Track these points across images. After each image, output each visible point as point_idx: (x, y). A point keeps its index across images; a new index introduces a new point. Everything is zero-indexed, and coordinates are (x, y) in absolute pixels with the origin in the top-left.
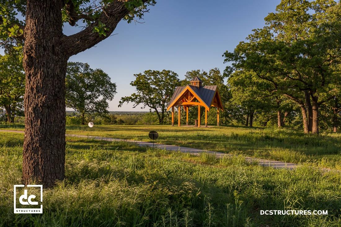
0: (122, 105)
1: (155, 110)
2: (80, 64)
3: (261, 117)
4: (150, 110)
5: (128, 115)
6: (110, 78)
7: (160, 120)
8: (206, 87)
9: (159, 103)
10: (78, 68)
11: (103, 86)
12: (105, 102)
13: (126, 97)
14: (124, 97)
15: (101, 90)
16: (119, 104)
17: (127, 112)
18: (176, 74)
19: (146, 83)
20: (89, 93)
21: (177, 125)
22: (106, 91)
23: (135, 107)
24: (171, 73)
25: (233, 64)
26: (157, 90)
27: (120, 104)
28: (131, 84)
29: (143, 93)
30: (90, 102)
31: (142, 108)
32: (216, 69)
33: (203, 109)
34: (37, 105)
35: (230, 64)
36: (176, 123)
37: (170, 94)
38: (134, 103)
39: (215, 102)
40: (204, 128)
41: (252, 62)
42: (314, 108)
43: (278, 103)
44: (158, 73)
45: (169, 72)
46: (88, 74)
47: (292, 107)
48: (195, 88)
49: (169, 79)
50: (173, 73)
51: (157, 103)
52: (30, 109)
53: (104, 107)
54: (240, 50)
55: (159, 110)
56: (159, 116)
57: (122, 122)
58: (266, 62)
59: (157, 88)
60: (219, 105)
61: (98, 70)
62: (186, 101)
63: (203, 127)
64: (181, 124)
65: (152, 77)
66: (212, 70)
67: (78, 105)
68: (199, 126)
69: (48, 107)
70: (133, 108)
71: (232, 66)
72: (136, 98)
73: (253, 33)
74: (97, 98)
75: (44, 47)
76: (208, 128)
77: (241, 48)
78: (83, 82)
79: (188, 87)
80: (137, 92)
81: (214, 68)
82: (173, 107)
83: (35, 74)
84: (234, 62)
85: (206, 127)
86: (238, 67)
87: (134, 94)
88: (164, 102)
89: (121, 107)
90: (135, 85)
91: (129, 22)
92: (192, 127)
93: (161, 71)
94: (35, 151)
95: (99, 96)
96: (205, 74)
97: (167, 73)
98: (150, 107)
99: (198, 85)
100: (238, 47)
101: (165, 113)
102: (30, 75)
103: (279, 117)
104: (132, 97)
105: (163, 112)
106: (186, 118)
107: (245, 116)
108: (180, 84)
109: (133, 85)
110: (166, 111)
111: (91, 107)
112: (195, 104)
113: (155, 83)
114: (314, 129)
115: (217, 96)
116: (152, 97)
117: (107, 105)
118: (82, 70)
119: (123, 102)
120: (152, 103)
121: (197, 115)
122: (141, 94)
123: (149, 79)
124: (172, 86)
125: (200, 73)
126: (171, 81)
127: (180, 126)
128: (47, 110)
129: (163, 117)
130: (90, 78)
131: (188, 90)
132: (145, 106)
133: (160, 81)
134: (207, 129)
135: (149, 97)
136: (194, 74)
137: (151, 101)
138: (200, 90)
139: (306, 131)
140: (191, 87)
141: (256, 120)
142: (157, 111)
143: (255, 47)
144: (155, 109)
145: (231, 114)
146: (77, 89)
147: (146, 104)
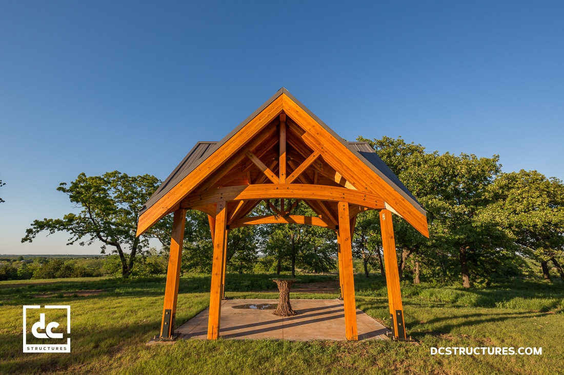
1: (116, 249)
4: (104, 247)
7: (125, 268)
9: (126, 232)
23: (72, 244)
28: (60, 189)
38: (67, 233)
51: (121, 232)
55: (126, 248)
56: (124, 260)
70: (68, 244)
98: (103, 241)
101: (137, 255)
104: (64, 220)
105: (134, 253)
110: (140, 251)
129: (131, 264)
132: (92, 239)
142: (120, 251)
144: (116, 247)
147: (95, 236)
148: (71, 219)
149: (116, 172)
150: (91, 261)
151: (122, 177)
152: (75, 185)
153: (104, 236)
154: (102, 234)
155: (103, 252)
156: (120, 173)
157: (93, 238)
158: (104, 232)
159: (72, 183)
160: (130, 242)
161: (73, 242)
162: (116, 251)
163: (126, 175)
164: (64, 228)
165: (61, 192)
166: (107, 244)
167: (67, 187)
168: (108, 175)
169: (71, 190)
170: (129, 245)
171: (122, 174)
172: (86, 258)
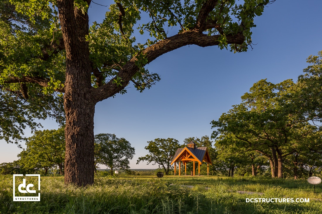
2: (109, 135)
3: (239, 170)
4: (159, 166)
5: (144, 171)
6: (130, 144)
7: (166, 172)
8: (198, 148)
9: (165, 161)
10: (108, 138)
11: (125, 150)
12: (127, 160)
13: (142, 157)
14: (140, 157)
15: (124, 152)
17: (143, 170)
18: (177, 141)
19: (155, 147)
20: (116, 155)
22: (128, 153)
24: (173, 140)
25: (218, 129)
26: (164, 152)
27: (138, 162)
29: (154, 154)
30: (117, 161)
31: (153, 164)
32: (206, 136)
33: (197, 164)
34: (74, 133)
35: (216, 129)
36: (177, 174)
37: (173, 155)
38: (147, 161)
39: (205, 158)
41: (232, 126)
42: (279, 159)
43: (252, 159)
44: (165, 140)
45: (172, 139)
46: (115, 141)
47: (263, 161)
48: (191, 149)
49: (173, 144)
50: (175, 140)
51: (164, 161)
52: (69, 136)
53: (126, 164)
54: (223, 119)
55: (166, 166)
56: (165, 169)
57: (139, 174)
58: (242, 126)
59: (164, 150)
60: (208, 161)
61: (122, 139)
62: (185, 158)
63: (198, 176)
64: (181, 174)
65: (160, 143)
66: (204, 137)
67: (108, 162)
68: (194, 176)
69: (82, 135)
71: (217, 131)
72: (149, 158)
73: (232, 108)
74: (121, 157)
75: (78, 94)
76: (201, 176)
77: (223, 118)
78: (111, 147)
79: (186, 148)
80: (149, 154)
81: (204, 136)
82: (175, 162)
83: (72, 113)
84: (219, 128)
86: (221, 131)
87: (148, 155)
88: (169, 160)
89: (138, 164)
90: (148, 149)
91: (141, 92)
92: (189, 176)
93: (166, 139)
94: (73, 165)
95: (123, 156)
96: (198, 140)
97: (170, 140)
98: (159, 163)
99: (193, 147)
100: (221, 117)
101: (169, 168)
102: (69, 114)
103: (253, 169)
104: (146, 157)
105: (168, 167)
106: (184, 171)
107: (228, 170)
108: (180, 147)
109: (146, 149)
110: (170, 167)
111: (117, 164)
112: (192, 160)
113: (163, 147)
114: (279, 175)
115: (207, 154)
116: (160, 157)
117: (128, 162)
118: (111, 138)
119: (140, 161)
120: (160, 161)
121: (192, 168)
122: (153, 155)
123: (158, 144)
124: (175, 149)
125: (195, 139)
126: (174, 146)
128: (81, 137)
129: (168, 171)
130: (116, 144)
131: (186, 150)
132: (155, 163)
133: (167, 146)
135: (158, 157)
136: (190, 140)
137: (160, 160)
138: (194, 150)
139: (273, 176)
140: (188, 148)
141: (236, 173)
143: (234, 117)
144: (162, 165)
145: (217, 168)
146: (108, 152)
155: (159, 167)
160: (167, 164)
161: (149, 164)
162: (163, 167)
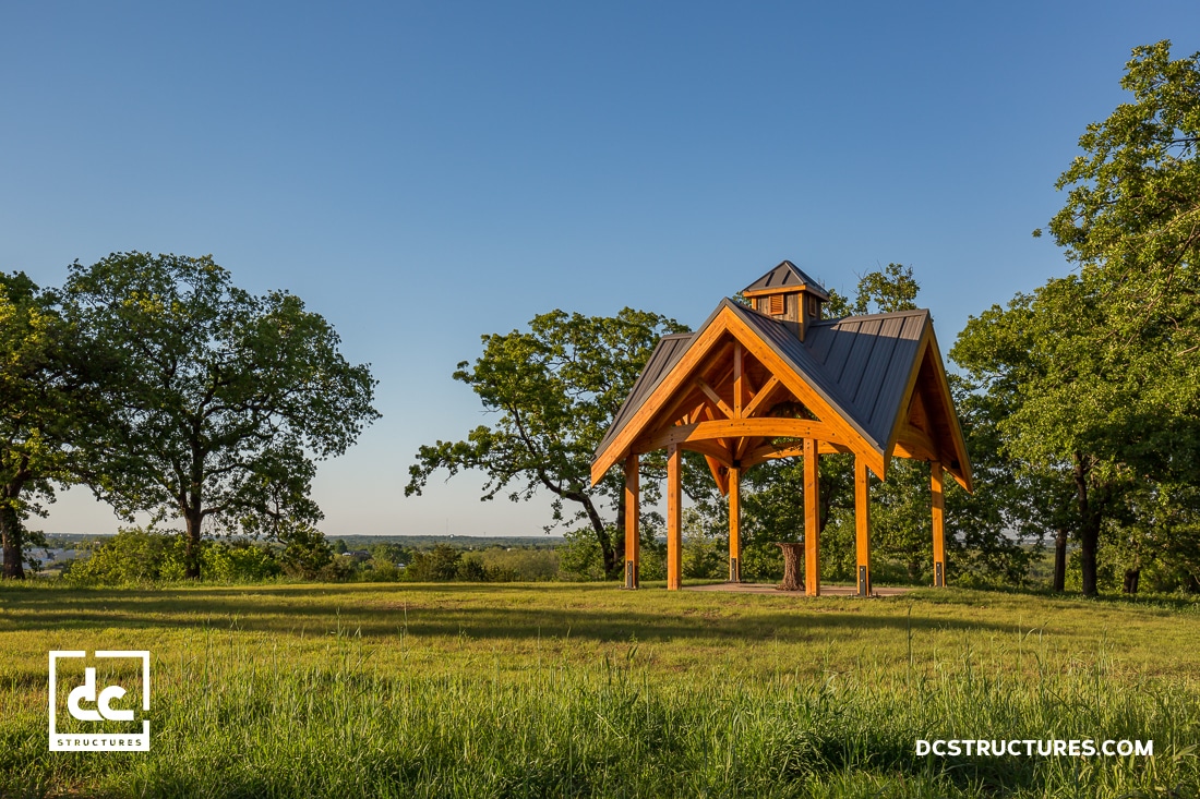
0: (423, 484)
1: (584, 510)
4: (557, 505)
7: (608, 555)
8: (848, 326)
13: (439, 443)
14: (431, 444)
16: (410, 478)
21: (663, 582)
23: (490, 497)
27: (413, 482)
28: (457, 376)
40: (853, 605)
48: (778, 330)
55: (605, 507)
56: (603, 536)
60: (940, 447)
63: (844, 596)
64: (683, 573)
65: (569, 346)
68: (810, 589)
70: (483, 499)
76: (880, 604)
79: (726, 317)
85: (866, 591)
89: (420, 494)
90: (476, 380)
92: (765, 597)
98: (557, 490)
104: (471, 444)
105: (621, 519)
109: (466, 382)
119: (429, 471)
127: (680, 585)
132: (530, 486)
134: (869, 608)
138: (809, 343)
142: (593, 515)
144: (581, 504)
147: (537, 479)
148: (485, 440)
149: (559, 313)
150: (521, 557)
151: (571, 325)
152: (484, 366)
153: (553, 478)
154: (549, 473)
156: (566, 315)
157: (533, 483)
158: (553, 469)
159: (479, 360)
160: (610, 490)
161: (493, 492)
162: (583, 515)
163: (578, 317)
164: (475, 463)
165: (461, 382)
166: (562, 497)
167: (471, 371)
168: (540, 323)
169: (478, 378)
170: (611, 500)
171: (570, 319)
172: (504, 548)
